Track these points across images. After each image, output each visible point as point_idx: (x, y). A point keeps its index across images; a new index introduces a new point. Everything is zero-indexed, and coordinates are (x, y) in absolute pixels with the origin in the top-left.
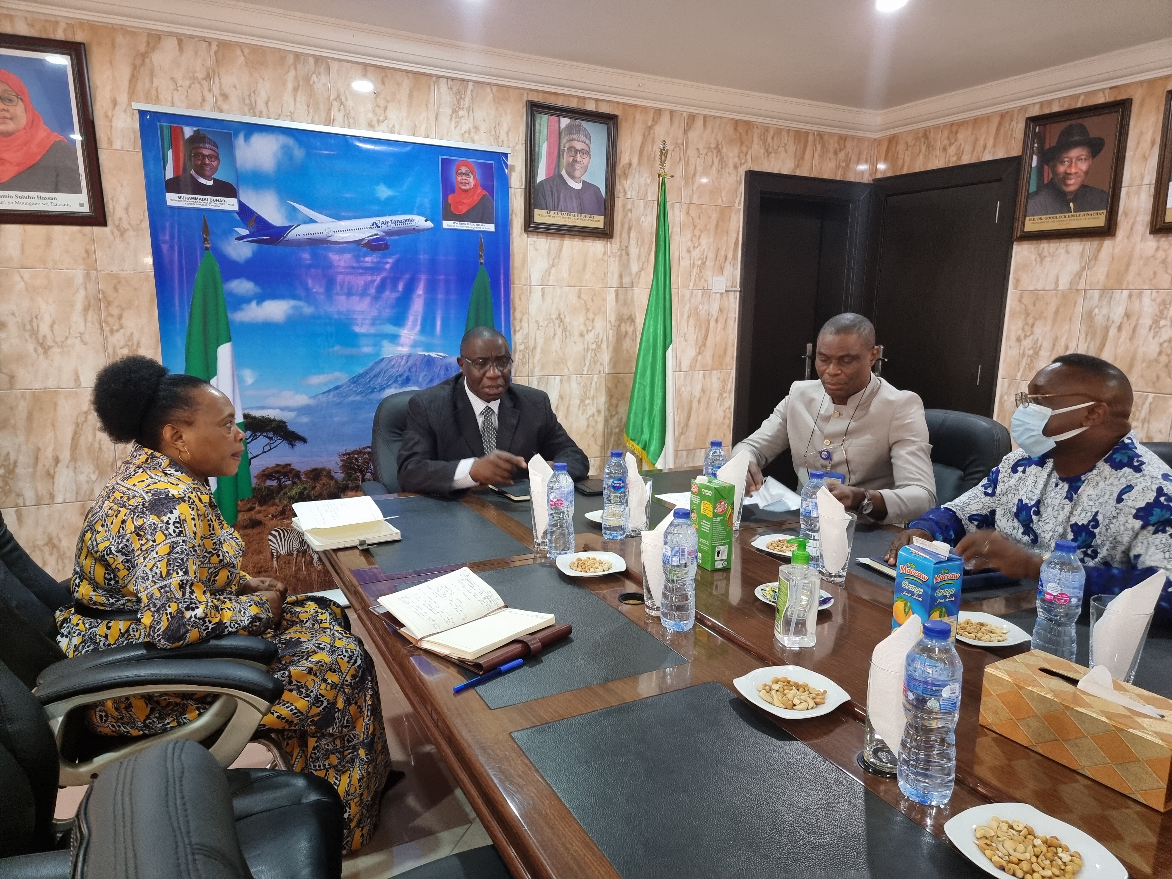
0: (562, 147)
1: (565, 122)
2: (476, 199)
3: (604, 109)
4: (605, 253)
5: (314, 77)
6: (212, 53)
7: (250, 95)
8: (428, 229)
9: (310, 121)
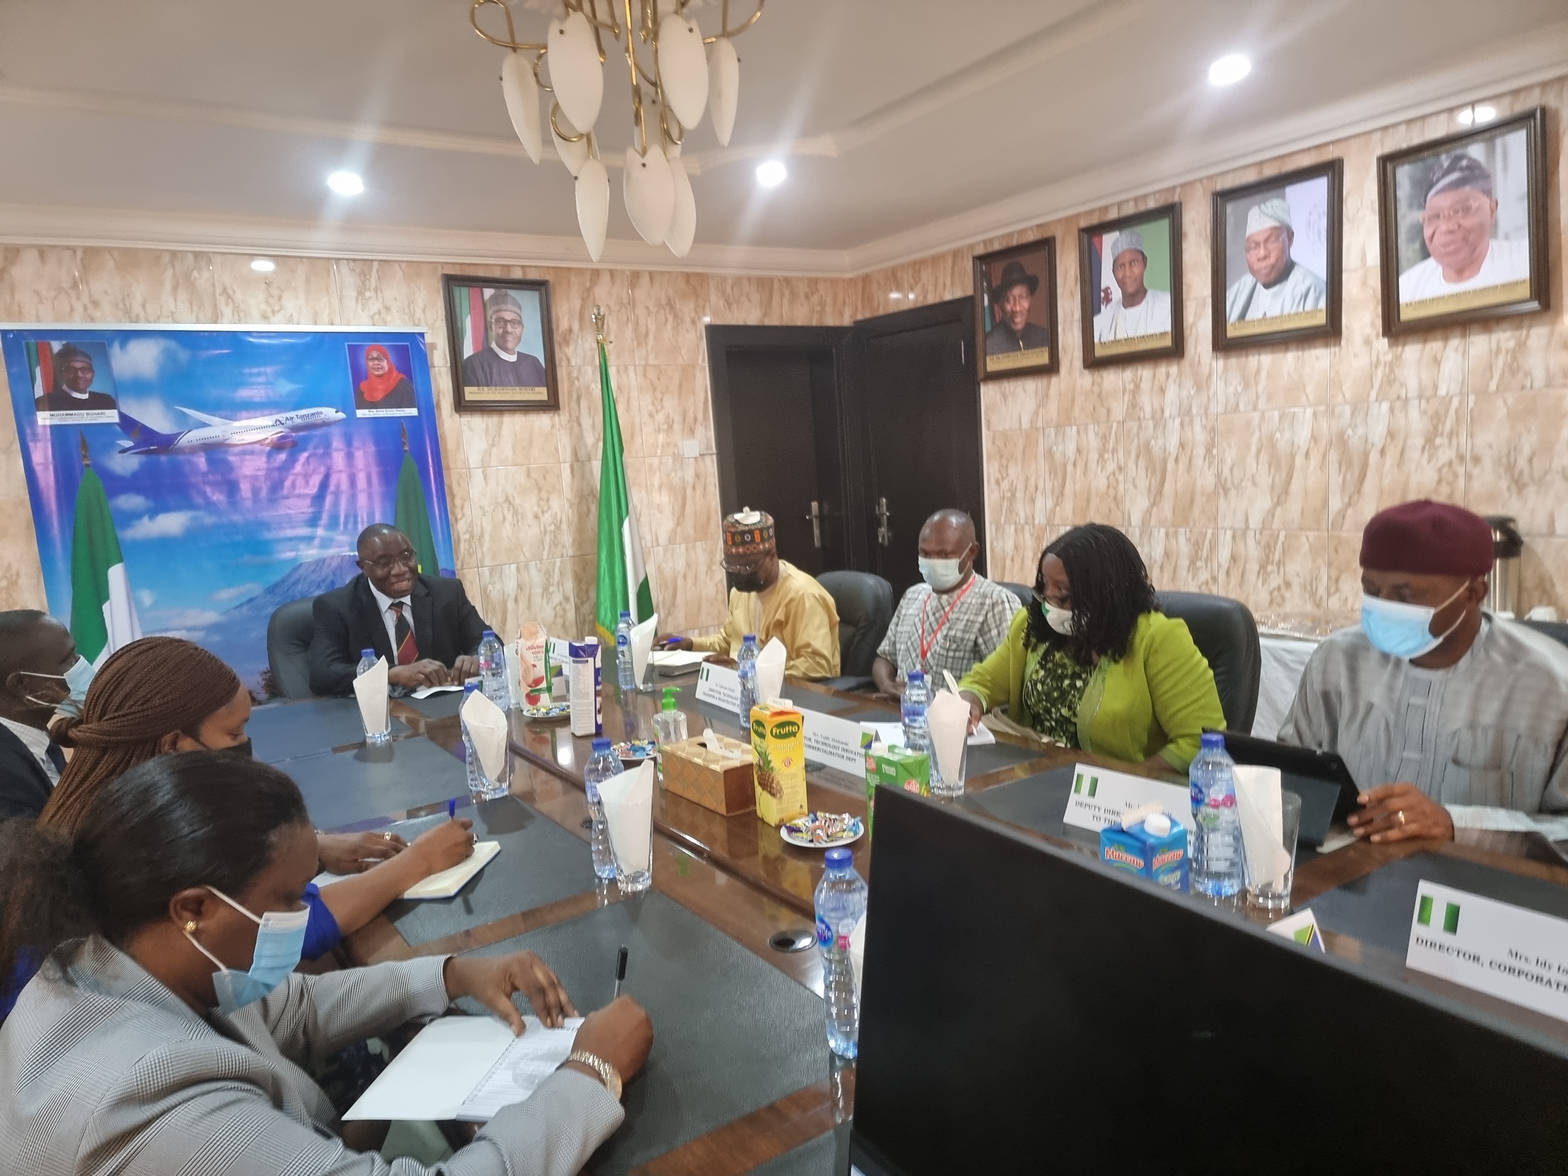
0: (489, 318)
1: (488, 293)
2: (392, 383)
3: (532, 275)
4: (553, 426)
5: (195, 273)
6: (78, 261)
7: (124, 299)
8: (341, 420)
9: (194, 320)
